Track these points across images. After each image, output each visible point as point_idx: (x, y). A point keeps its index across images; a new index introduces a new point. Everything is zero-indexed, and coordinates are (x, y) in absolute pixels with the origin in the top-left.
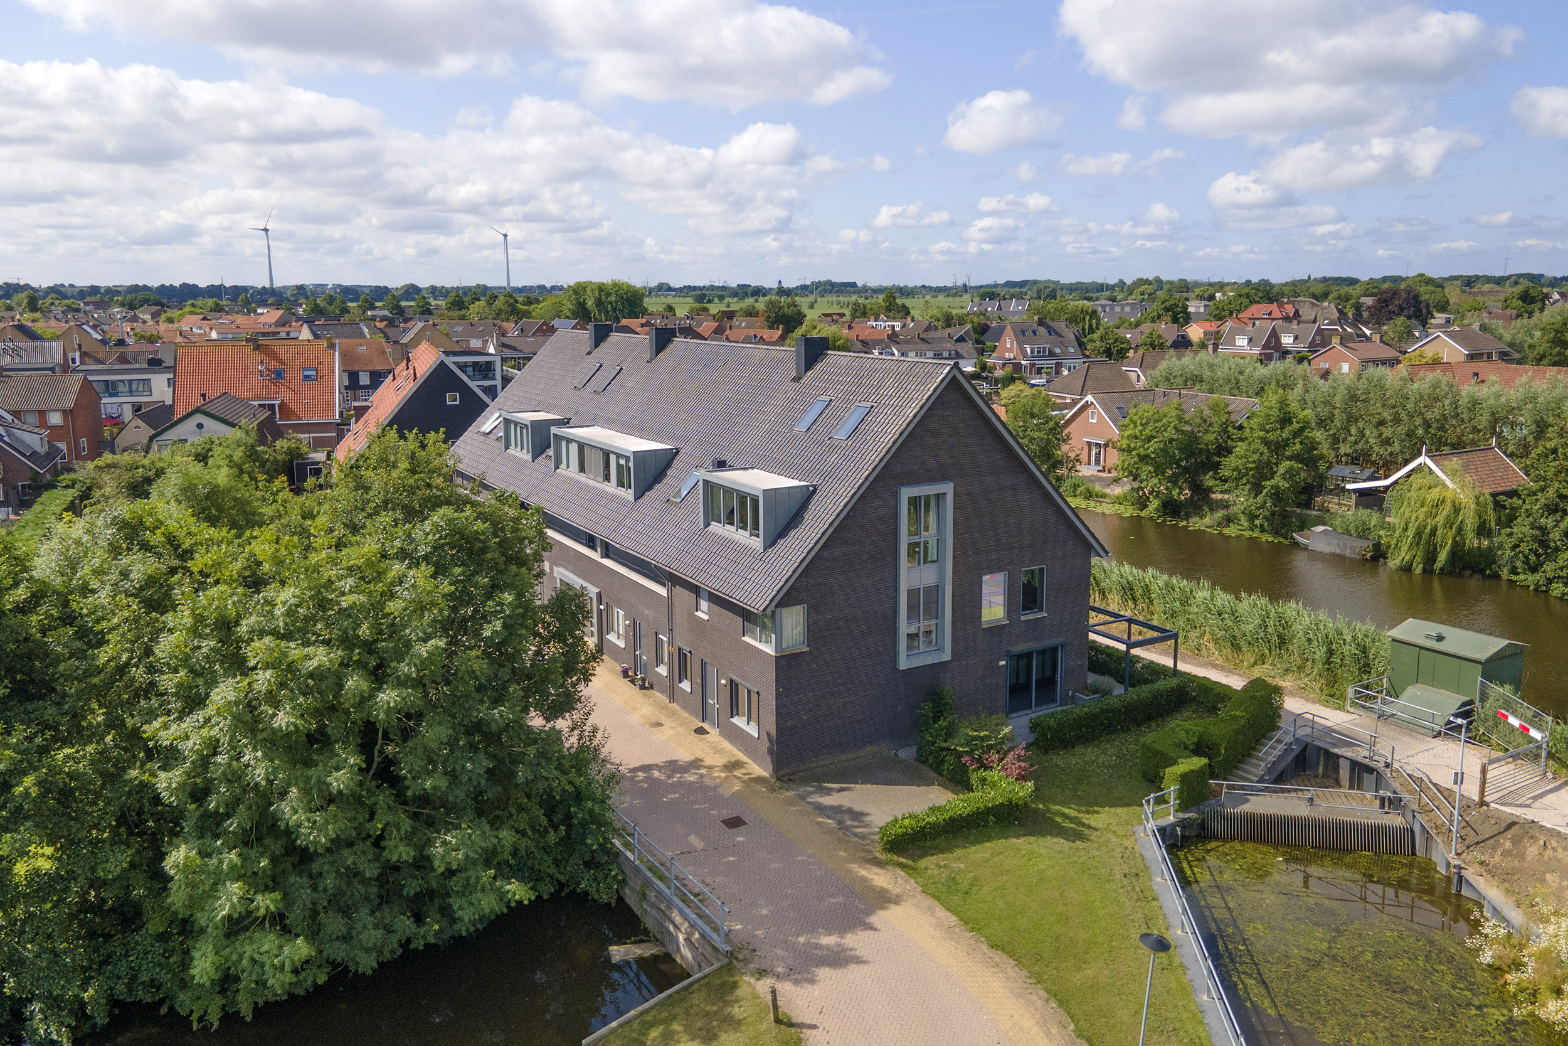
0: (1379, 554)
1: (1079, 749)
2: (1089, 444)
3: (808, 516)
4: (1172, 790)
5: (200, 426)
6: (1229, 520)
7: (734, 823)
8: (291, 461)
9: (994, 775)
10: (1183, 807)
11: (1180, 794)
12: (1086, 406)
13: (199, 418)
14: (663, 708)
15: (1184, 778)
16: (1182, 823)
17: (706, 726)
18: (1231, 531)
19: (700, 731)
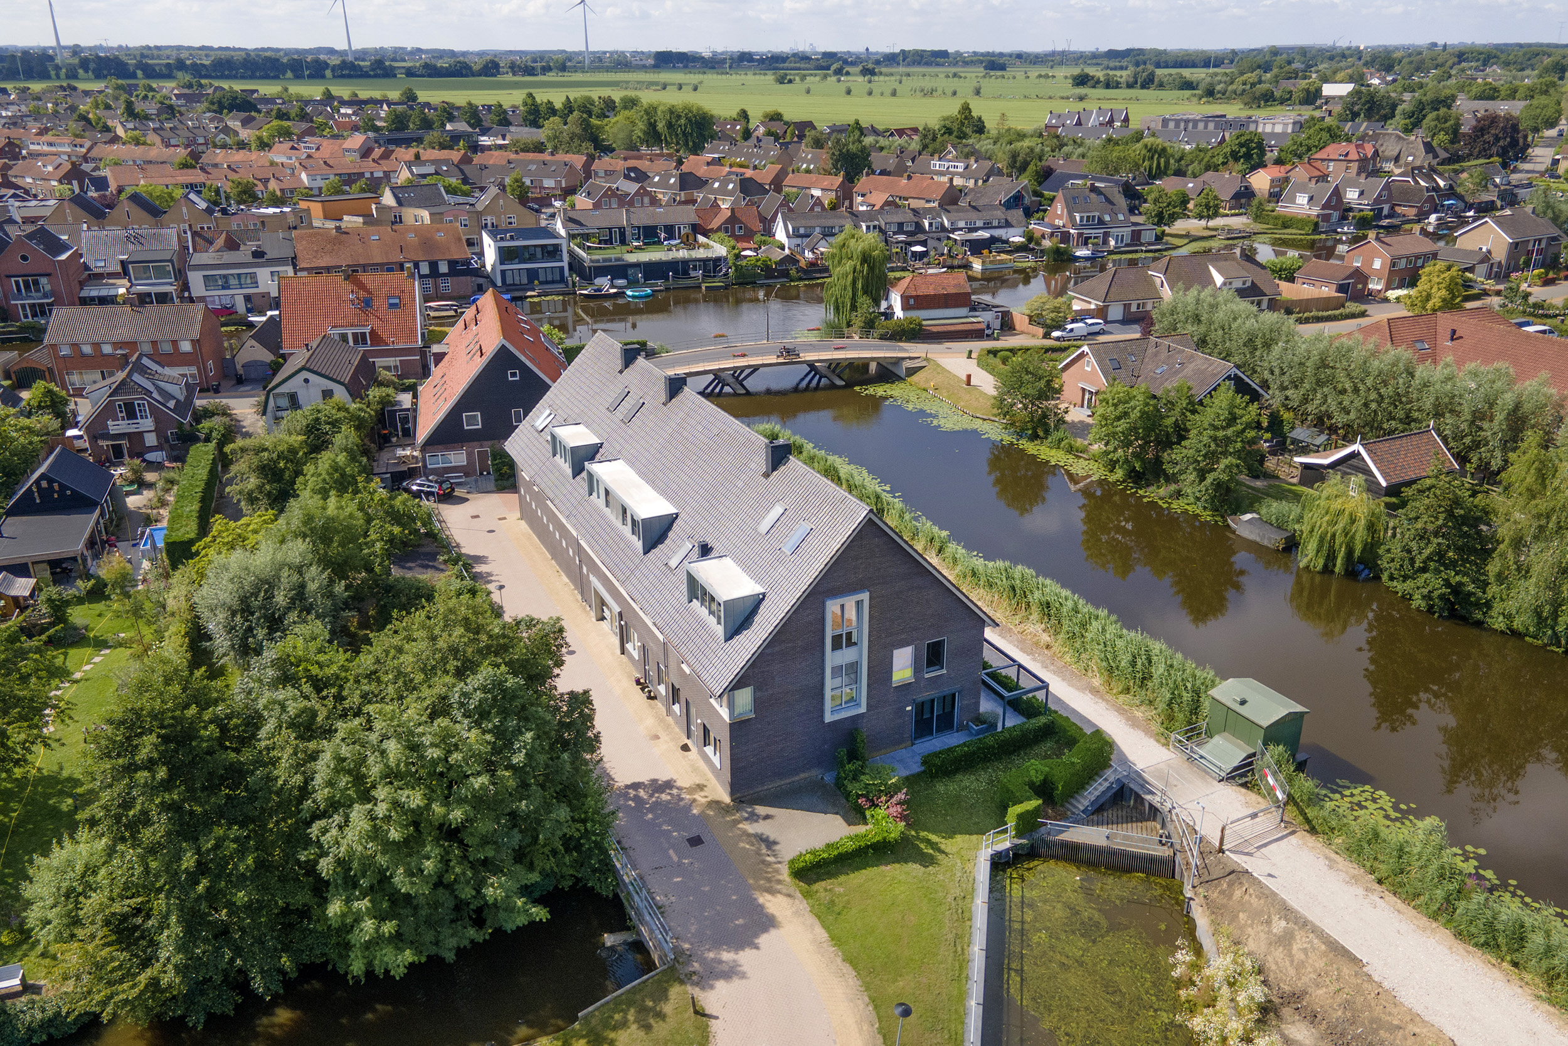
0: (1292, 545)
1: (959, 777)
2: (1084, 390)
3: (757, 619)
4: (1011, 822)
5: (306, 381)
6: (1178, 494)
7: (696, 841)
8: (383, 409)
9: (881, 812)
10: (1019, 835)
11: (1017, 828)
12: (1082, 355)
13: (305, 374)
14: (662, 721)
15: (1020, 817)
16: (1015, 847)
17: (689, 743)
18: (1177, 506)
19: (685, 748)
